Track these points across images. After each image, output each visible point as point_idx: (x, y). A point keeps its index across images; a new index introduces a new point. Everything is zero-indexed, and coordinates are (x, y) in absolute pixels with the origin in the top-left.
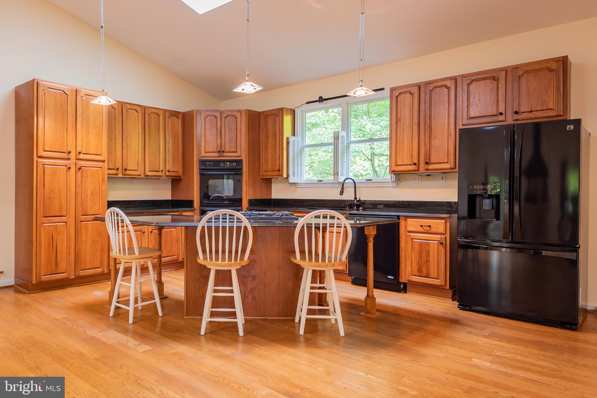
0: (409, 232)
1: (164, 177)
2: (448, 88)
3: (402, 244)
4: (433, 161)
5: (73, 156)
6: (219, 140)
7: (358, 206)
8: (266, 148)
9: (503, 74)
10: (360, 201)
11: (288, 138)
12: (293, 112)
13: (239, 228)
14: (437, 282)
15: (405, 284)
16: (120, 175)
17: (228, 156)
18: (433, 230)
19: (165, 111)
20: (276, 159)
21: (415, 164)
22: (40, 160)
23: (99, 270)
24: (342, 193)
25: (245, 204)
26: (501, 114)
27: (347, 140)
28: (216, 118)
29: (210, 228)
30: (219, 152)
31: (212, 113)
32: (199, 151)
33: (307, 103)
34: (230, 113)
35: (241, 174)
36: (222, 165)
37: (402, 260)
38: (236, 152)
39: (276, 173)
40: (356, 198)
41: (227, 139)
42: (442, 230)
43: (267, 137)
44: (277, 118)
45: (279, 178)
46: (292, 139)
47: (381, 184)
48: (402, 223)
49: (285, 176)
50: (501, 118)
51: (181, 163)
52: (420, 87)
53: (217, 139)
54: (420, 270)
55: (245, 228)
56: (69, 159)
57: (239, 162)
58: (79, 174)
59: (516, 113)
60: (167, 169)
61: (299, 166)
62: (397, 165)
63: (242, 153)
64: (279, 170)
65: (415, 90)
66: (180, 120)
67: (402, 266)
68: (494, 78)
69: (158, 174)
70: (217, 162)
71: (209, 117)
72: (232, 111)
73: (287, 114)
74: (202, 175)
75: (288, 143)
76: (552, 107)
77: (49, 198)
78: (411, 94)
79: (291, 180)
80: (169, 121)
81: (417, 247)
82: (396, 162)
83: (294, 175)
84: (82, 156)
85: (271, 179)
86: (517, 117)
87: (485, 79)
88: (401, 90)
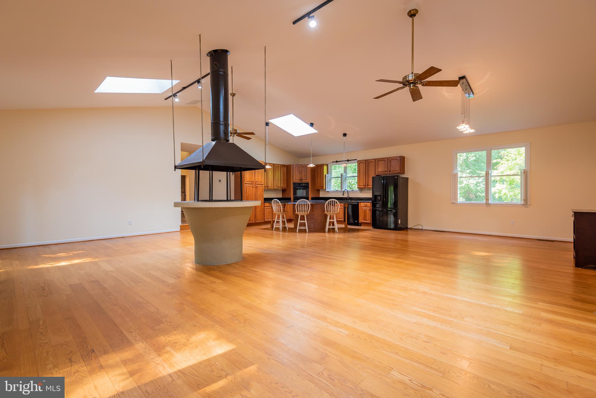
0: (362, 207)
1: (280, 189)
2: (373, 162)
3: (360, 211)
4: (369, 184)
5: (254, 183)
6: (300, 176)
7: (349, 199)
8: (318, 178)
9: (386, 159)
10: (349, 197)
11: (325, 175)
12: (327, 165)
13: (307, 204)
14: (368, 222)
15: (361, 223)
16: (266, 189)
17: (304, 181)
18: (368, 206)
19: (281, 165)
20: (321, 183)
21: (364, 185)
22: (245, 185)
23: (262, 221)
24: (343, 195)
25: (310, 198)
26: (386, 171)
27: (346, 176)
28: (299, 167)
29: (299, 204)
30: (300, 180)
31: (298, 166)
32: (293, 180)
33: (332, 162)
34: (304, 166)
35: (309, 188)
36: (301, 185)
37: (360, 216)
38: (306, 180)
39: (321, 188)
40: (348, 197)
41: (303, 176)
42: (370, 206)
43: (318, 174)
44: (322, 168)
45: (323, 189)
46: (327, 175)
47: (356, 191)
48: (359, 204)
49: (324, 189)
50: (386, 172)
51: (286, 184)
52: (366, 161)
53: (300, 175)
54: (364, 218)
55: (308, 204)
56: (253, 184)
57: (308, 184)
58: (256, 189)
59: (389, 171)
60: (281, 186)
61: (330, 185)
62: (359, 186)
63: (309, 180)
64: (322, 187)
65: (364, 162)
66: (286, 168)
67: (360, 217)
68: (384, 161)
69: (278, 188)
70: (299, 184)
71: (297, 167)
72: (305, 165)
73: (325, 166)
74: (294, 188)
75: (325, 177)
76: (397, 170)
77: (248, 197)
78: (363, 163)
79: (327, 190)
80: (282, 168)
81: (363, 211)
83: (328, 188)
84: (257, 183)
85: (319, 190)
86: (390, 172)
87: (382, 160)
88: (360, 162)
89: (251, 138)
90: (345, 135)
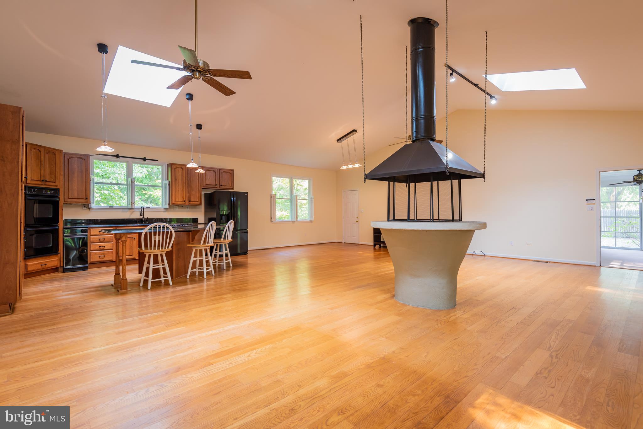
4: (192, 200)
8: (71, 181)
9: (217, 170)
17: (49, 185)
21: (184, 201)
26: (216, 185)
28: (40, 152)
30: (42, 181)
31: (37, 148)
33: (101, 154)
34: (51, 151)
36: (44, 192)
38: (54, 182)
39: (83, 200)
41: (49, 171)
43: (72, 173)
44: (84, 161)
52: (186, 167)
57: (57, 190)
59: (221, 185)
62: (175, 201)
63: (59, 184)
64: (87, 199)
68: (214, 172)
70: (40, 189)
71: (34, 151)
72: (54, 149)
76: (230, 185)
78: (182, 169)
82: (175, 199)
86: (221, 187)
87: (211, 170)
88: (177, 166)
89: (167, 88)
90: (199, 127)
